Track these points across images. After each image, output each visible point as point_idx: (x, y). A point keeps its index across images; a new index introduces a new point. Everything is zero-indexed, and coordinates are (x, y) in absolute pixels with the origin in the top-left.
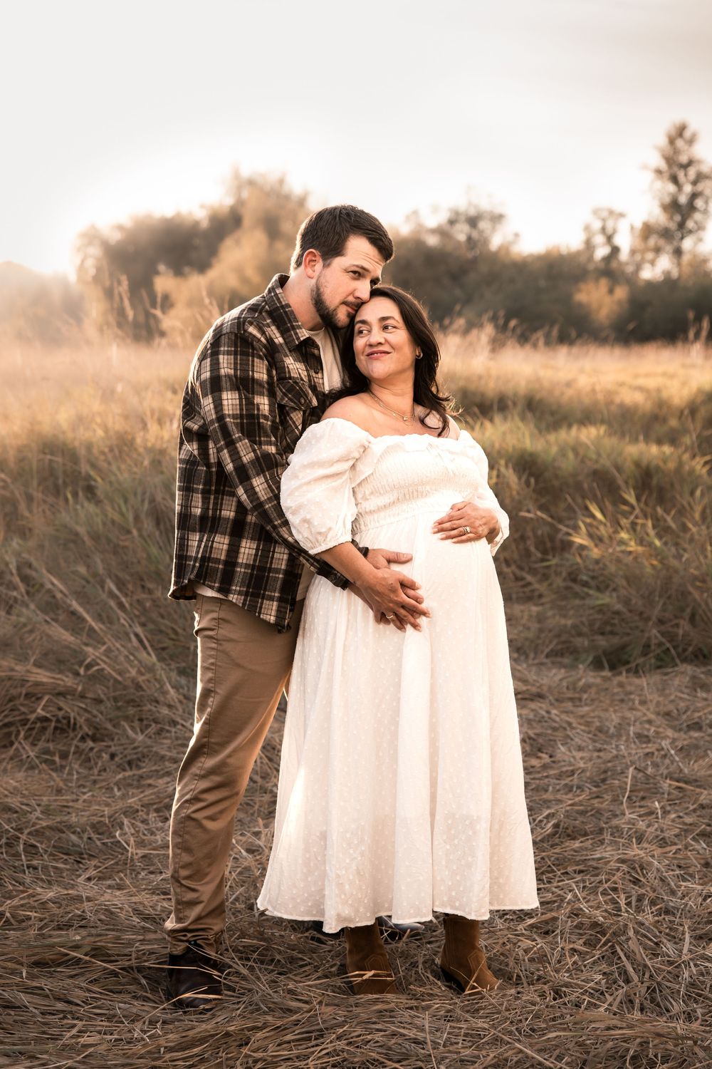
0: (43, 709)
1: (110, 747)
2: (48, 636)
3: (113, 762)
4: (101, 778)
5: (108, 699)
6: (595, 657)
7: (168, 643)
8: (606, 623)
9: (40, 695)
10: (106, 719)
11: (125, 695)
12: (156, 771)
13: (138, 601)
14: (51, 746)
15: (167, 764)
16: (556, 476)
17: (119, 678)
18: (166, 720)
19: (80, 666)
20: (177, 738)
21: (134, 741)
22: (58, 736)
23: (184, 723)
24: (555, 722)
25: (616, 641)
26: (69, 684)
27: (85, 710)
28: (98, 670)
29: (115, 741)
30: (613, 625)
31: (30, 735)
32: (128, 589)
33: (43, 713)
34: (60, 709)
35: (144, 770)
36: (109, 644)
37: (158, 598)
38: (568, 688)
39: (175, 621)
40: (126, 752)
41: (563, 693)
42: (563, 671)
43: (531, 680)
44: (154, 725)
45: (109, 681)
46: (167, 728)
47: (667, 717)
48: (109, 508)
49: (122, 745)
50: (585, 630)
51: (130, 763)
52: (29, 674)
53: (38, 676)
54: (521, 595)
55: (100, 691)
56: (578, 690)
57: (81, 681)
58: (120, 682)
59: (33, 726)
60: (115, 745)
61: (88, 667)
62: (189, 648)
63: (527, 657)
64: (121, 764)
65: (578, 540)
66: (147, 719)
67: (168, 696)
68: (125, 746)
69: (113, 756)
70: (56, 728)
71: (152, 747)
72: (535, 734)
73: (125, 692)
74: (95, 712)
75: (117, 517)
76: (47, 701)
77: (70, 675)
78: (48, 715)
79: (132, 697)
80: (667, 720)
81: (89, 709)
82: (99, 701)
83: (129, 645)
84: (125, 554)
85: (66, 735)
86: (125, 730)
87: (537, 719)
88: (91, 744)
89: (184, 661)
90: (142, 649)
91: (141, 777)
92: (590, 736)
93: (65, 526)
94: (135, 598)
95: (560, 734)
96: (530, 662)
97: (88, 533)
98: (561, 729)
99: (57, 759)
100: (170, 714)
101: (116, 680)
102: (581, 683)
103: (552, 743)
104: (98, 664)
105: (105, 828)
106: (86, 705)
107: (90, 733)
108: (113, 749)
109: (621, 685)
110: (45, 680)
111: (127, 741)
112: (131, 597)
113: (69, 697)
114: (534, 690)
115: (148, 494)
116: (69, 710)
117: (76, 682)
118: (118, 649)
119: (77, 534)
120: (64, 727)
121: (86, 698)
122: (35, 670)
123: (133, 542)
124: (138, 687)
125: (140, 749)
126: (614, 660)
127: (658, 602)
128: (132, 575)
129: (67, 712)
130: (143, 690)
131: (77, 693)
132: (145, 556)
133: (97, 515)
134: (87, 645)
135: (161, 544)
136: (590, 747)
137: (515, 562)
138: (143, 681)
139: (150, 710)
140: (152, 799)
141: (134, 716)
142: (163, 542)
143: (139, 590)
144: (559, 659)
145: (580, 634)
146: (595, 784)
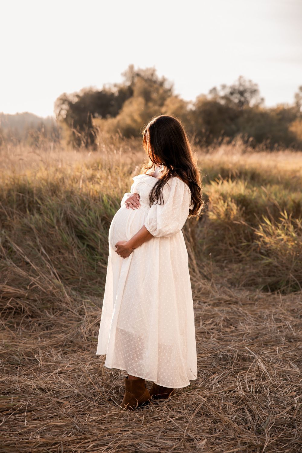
0: (10, 304)
1: (38, 320)
2: (14, 272)
3: (40, 327)
4: (33, 334)
5: (39, 300)
6: (265, 287)
7: (69, 277)
8: (271, 271)
9: (9, 298)
10: (38, 308)
11: (47, 298)
12: (58, 331)
13: (57, 258)
14: (13, 320)
15: (63, 328)
16: (256, 206)
17: (45, 291)
18: (65, 309)
19: (28, 285)
20: (69, 317)
21: (49, 318)
22: (17, 316)
23: (72, 311)
24: (240, 313)
25: (274, 279)
26: (22, 293)
27: (29, 304)
28: (35, 287)
29: (41, 318)
30: (274, 272)
31: (4, 316)
32: (53, 253)
33: (10, 306)
34: (17, 304)
35: (53, 330)
36: (41, 275)
37: (66, 257)
38: (250, 299)
39: (73, 267)
40: (45, 323)
41: (247, 301)
42: (248, 292)
43: (233, 296)
44: (59, 311)
45: (40, 292)
46: (65, 312)
47: (291, 312)
48: (45, 217)
49: (44, 320)
50: (262, 274)
51: (47, 328)
52: (4, 288)
53: (8, 289)
54: (237, 260)
55: (36, 296)
56: (254, 300)
57: (27, 292)
58: (45, 293)
59: (5, 311)
60: (41, 320)
61: (31, 285)
62: (79, 279)
63: (235, 286)
64: (43, 328)
65: (259, 234)
66: (56, 309)
67: (66, 299)
68: (45, 320)
69: (40, 324)
70: (15, 313)
71: (57, 321)
72: (230, 318)
73: (46, 297)
74: (33, 305)
75: (49, 221)
76: (12, 300)
77: (23, 289)
78: (12, 306)
79: (50, 299)
80: (291, 313)
81: (31, 304)
82: (35, 301)
83: (50, 276)
84: (52, 237)
85: (20, 315)
86: (46, 313)
87: (232, 312)
88: (30, 319)
89: (77, 285)
90: (56, 278)
91: (51, 334)
92: (255, 319)
93: (25, 224)
94: (56, 256)
95: (241, 318)
96: (236, 288)
97: (36, 227)
98: (242, 316)
99: (15, 325)
100: (66, 306)
101: (43, 292)
102: (256, 297)
103: (237, 322)
104: (35, 284)
105: (31, 354)
106: (29, 302)
107: (30, 315)
108: (40, 322)
109: (274, 298)
110: (11, 291)
111: (46, 318)
112: (54, 256)
113: (21, 299)
114: (234, 300)
115: (63, 211)
116: (21, 304)
117: (25, 292)
118: (44, 278)
119: (31, 228)
120: (19, 312)
121: (30, 299)
122: (7, 287)
123: (56, 232)
124: (53, 295)
125: (52, 322)
126: (273, 288)
127: (294, 261)
128: (54, 246)
129: (20, 305)
130: (55, 296)
131: (25, 297)
132: (61, 238)
133: (40, 220)
134: (31, 276)
135: (69, 233)
136: (254, 324)
137: (234, 245)
138: (55, 292)
139: (58, 305)
140: (54, 342)
141: (50, 307)
142: (70, 232)
143: (58, 253)
144: (249, 287)
145: (259, 276)
146: (252, 339)
